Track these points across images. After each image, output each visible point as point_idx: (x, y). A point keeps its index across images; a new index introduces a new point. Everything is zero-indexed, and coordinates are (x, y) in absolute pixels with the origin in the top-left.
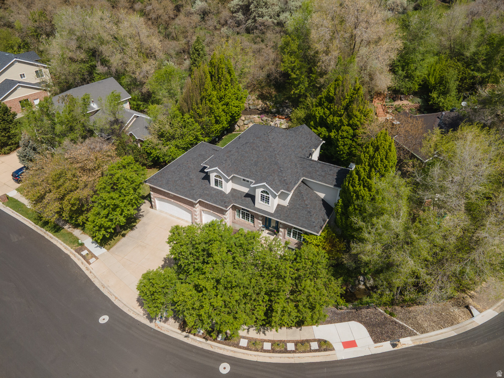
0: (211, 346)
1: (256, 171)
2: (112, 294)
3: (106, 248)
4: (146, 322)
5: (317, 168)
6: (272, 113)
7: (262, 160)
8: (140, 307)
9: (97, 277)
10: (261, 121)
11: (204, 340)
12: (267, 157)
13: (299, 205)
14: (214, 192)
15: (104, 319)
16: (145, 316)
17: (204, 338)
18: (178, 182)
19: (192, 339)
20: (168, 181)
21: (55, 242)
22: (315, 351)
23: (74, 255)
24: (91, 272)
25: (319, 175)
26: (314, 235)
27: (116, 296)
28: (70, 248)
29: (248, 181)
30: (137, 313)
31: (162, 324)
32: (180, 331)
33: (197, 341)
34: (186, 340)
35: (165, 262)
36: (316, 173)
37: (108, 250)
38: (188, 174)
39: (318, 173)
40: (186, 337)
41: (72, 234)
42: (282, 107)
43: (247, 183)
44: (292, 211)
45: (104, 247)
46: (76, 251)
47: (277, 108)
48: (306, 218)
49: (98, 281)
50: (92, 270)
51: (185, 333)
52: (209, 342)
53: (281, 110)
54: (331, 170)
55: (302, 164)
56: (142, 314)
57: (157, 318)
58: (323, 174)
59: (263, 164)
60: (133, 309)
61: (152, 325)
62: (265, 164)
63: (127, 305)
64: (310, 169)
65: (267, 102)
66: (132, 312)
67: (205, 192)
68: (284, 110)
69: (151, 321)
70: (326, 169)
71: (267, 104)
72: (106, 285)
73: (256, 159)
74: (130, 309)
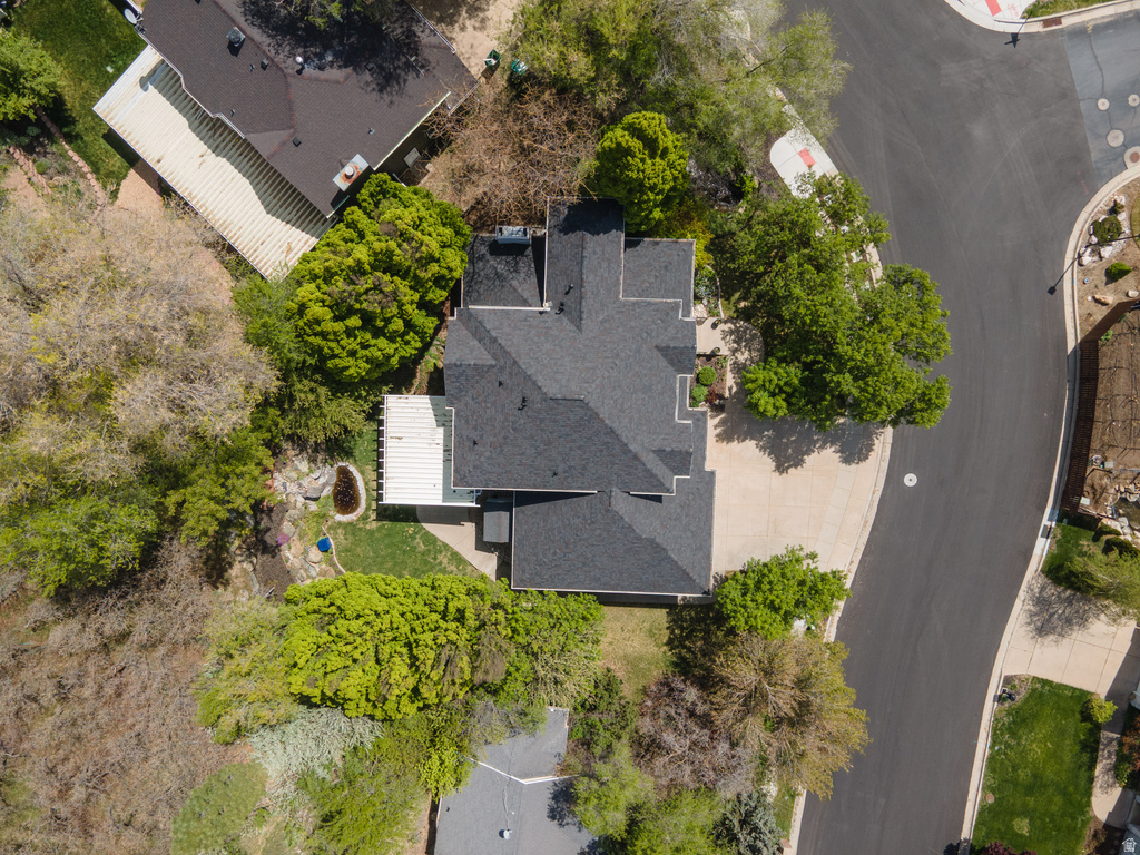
1: (659, 382)
2: (872, 501)
5: (598, 279)
7: (638, 380)
9: (854, 546)
12: (630, 375)
15: (910, 480)
18: (694, 529)
24: (852, 562)
25: (609, 271)
38: (676, 520)
39: (606, 275)
50: (847, 565)
54: (595, 253)
56: (881, 437)
58: (604, 265)
59: (645, 375)
60: (880, 456)
62: (644, 372)
63: (877, 469)
64: (602, 291)
66: (884, 453)
70: (596, 262)
72: (862, 522)
73: (640, 394)
74: (882, 460)
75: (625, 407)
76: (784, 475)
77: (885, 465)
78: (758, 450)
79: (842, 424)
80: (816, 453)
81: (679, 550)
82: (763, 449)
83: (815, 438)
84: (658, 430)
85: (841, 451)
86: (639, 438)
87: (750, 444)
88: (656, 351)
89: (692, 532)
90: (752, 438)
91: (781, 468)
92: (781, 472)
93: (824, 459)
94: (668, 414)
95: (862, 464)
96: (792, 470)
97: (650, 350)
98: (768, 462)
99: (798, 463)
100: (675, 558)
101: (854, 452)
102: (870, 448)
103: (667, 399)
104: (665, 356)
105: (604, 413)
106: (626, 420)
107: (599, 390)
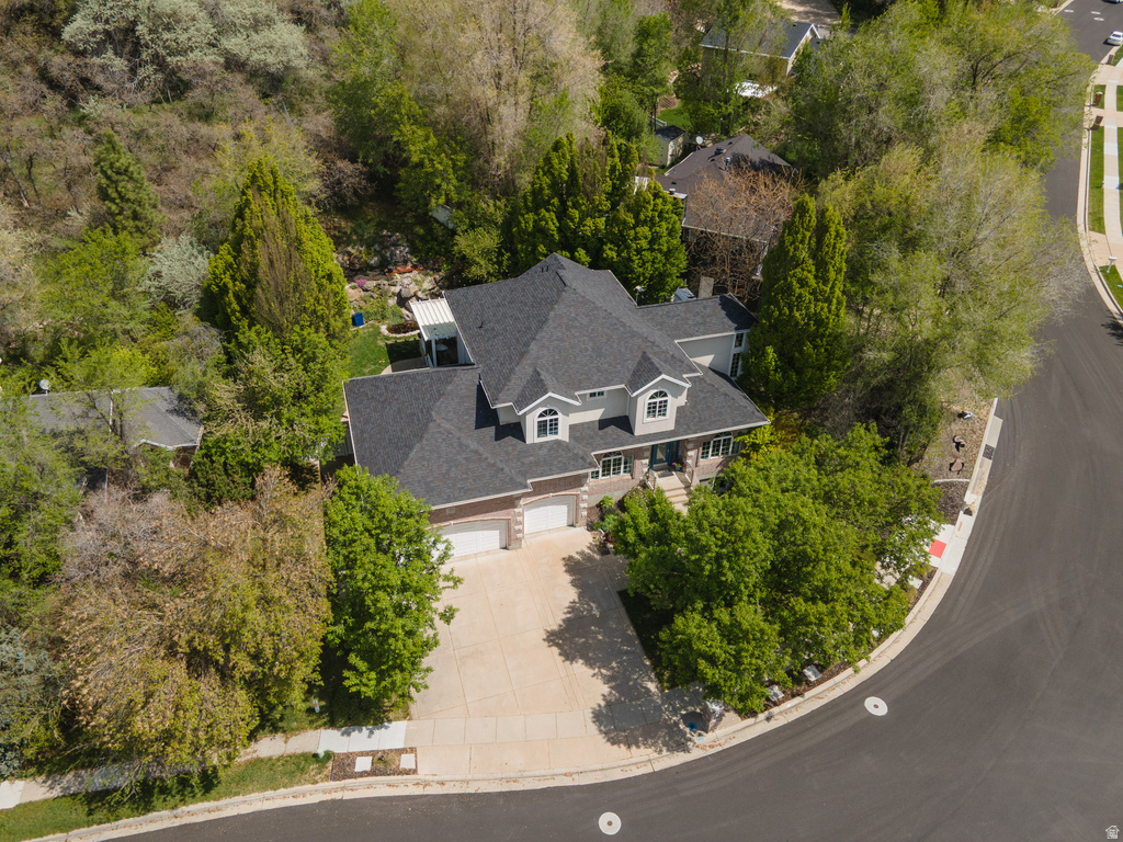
0: (816, 697)
1: (610, 365)
2: (553, 776)
3: (397, 719)
4: (679, 758)
5: (682, 314)
6: (372, 268)
7: (604, 341)
8: (634, 748)
9: (470, 777)
10: (363, 293)
11: (797, 700)
12: (605, 330)
13: (701, 391)
14: (545, 451)
15: (610, 823)
16: (665, 752)
17: (793, 696)
18: (452, 475)
19: (780, 713)
20: (427, 484)
21: (245, 809)
22: (924, 586)
23: (343, 789)
24: (442, 784)
25: (695, 325)
26: (760, 427)
27: (564, 771)
28: (309, 787)
29: (601, 394)
30: (644, 760)
31: (708, 737)
32: (751, 721)
33: (790, 711)
34: (773, 725)
35: (557, 645)
36: (687, 323)
37: (407, 715)
39: (691, 322)
40: (768, 719)
41: (259, 760)
42: (387, 248)
43: (601, 397)
44: (699, 407)
45: (390, 721)
46: (334, 777)
47: (377, 253)
48: (729, 407)
49: (486, 783)
50: (436, 778)
51: (762, 716)
52: (808, 694)
53: (388, 254)
54: (705, 309)
55: (652, 319)
56: (656, 755)
57: (688, 735)
58: (698, 319)
59: (612, 347)
60: (627, 762)
61: (695, 754)
62: (615, 345)
63: (605, 766)
64: (674, 321)
65: (349, 249)
66: (633, 768)
67: (526, 461)
68: (393, 254)
69: (687, 750)
71: (349, 254)
72: (513, 775)
73: (591, 344)
74: (623, 768)
75: (573, 331)
76: (546, 644)
77: (617, 775)
78: (567, 604)
79: (648, 690)
80: (591, 672)
81: (423, 458)
82: (572, 609)
83: (614, 664)
84: (560, 373)
85: (609, 704)
86: (545, 352)
87: (571, 594)
88: (640, 354)
89: (448, 472)
90: (580, 595)
91: (553, 638)
92: (548, 640)
93: (589, 686)
94: (580, 381)
95: (601, 739)
96: (555, 650)
97: (639, 348)
98: (555, 620)
99: (568, 656)
100: (413, 454)
101: (618, 721)
102: (630, 742)
103: (595, 378)
104: (640, 363)
105: (559, 308)
106: (559, 334)
107: (580, 299)
